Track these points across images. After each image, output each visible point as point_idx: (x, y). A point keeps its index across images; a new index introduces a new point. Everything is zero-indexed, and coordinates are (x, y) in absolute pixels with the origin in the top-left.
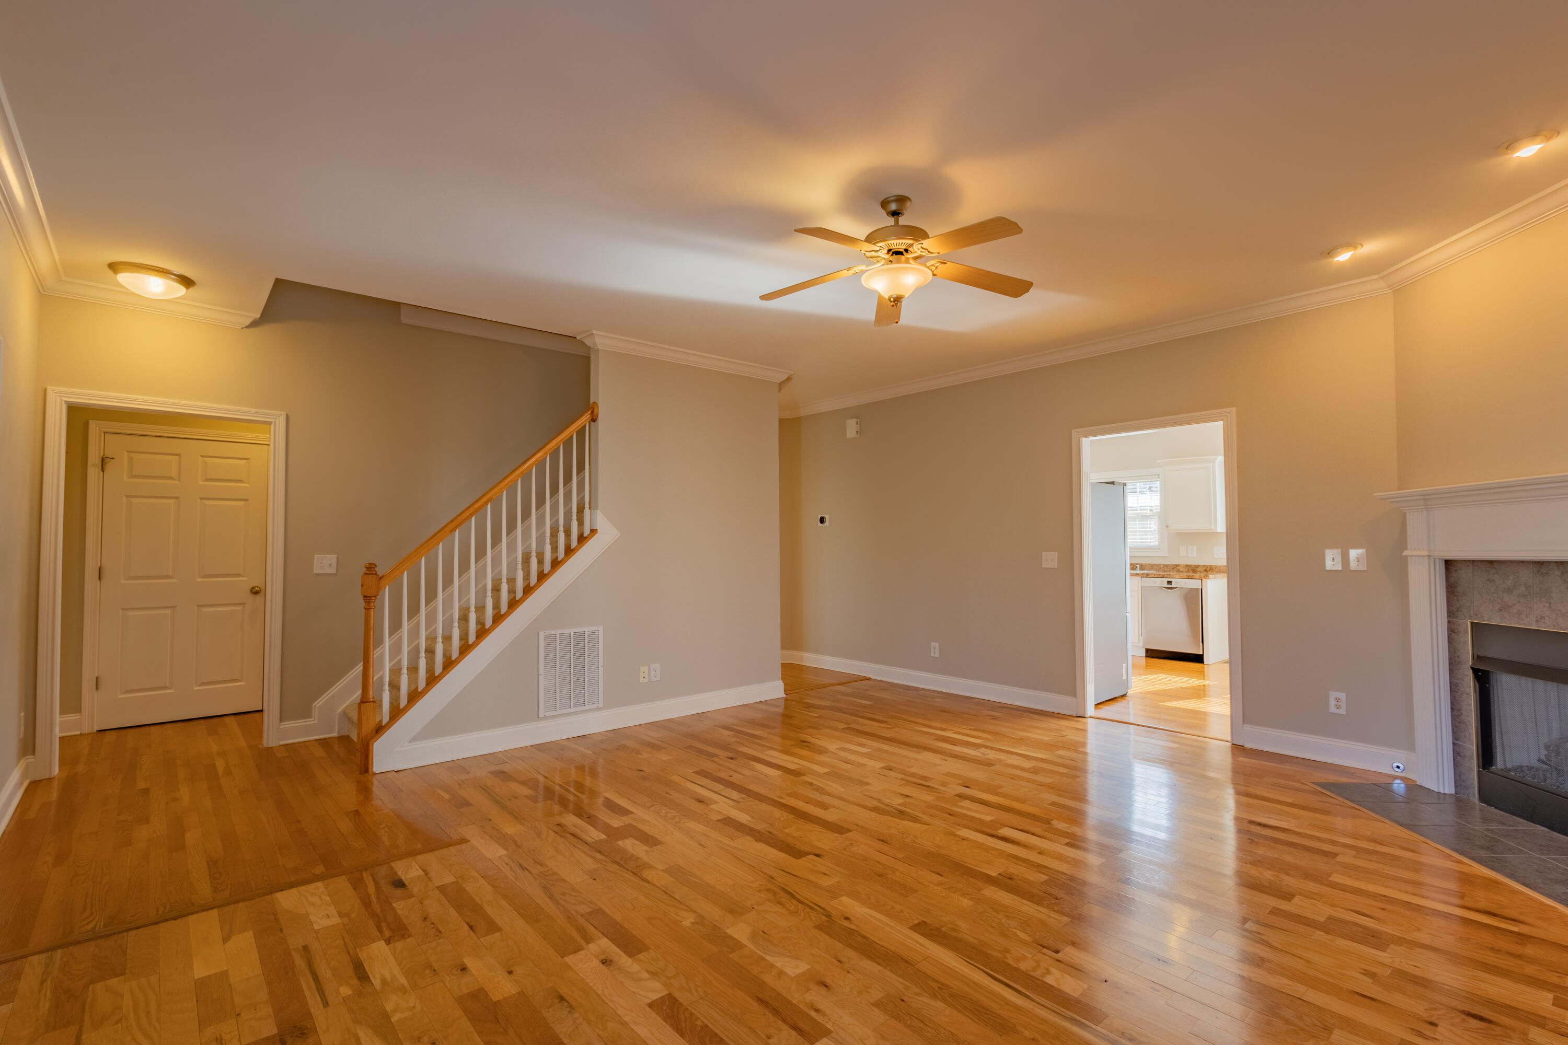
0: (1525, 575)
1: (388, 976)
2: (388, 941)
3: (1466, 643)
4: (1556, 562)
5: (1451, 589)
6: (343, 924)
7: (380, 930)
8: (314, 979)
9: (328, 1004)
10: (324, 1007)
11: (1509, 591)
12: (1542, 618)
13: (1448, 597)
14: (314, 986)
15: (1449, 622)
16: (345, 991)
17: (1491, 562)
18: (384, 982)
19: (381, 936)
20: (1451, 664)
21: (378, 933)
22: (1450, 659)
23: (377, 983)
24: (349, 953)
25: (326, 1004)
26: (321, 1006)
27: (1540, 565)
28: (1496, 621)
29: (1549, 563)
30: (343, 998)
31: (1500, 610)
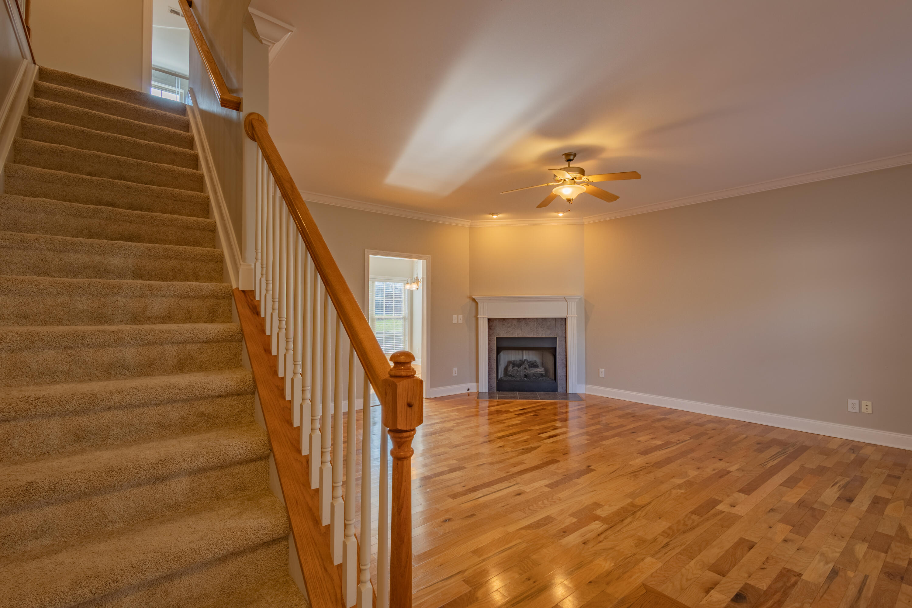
0: (515, 322)
1: (822, 564)
2: (800, 575)
3: (494, 344)
4: (523, 319)
5: (490, 327)
6: (811, 605)
7: (796, 583)
8: (862, 591)
9: (865, 576)
10: (868, 576)
11: (509, 327)
12: (519, 334)
13: (488, 330)
14: (866, 587)
15: (488, 338)
16: (850, 574)
17: (504, 319)
18: (827, 563)
19: (799, 581)
20: (489, 351)
21: (799, 583)
22: (488, 349)
23: (831, 566)
24: (828, 587)
25: (866, 577)
26: (870, 577)
27: (518, 319)
28: (505, 336)
29: (521, 319)
30: (855, 572)
31: (506, 333)
